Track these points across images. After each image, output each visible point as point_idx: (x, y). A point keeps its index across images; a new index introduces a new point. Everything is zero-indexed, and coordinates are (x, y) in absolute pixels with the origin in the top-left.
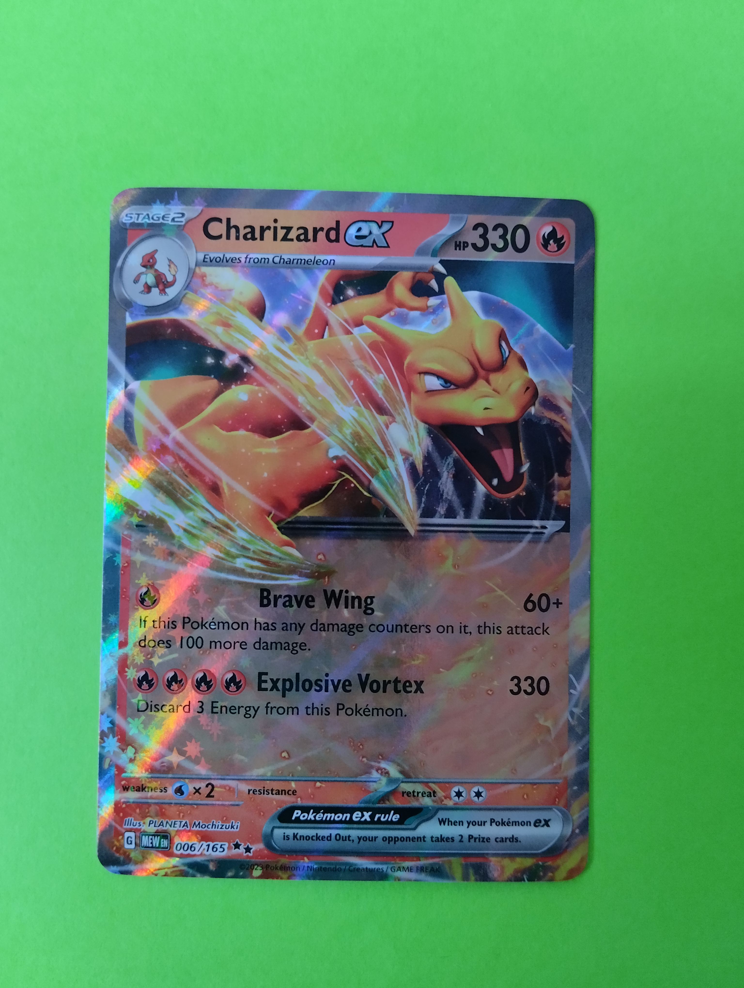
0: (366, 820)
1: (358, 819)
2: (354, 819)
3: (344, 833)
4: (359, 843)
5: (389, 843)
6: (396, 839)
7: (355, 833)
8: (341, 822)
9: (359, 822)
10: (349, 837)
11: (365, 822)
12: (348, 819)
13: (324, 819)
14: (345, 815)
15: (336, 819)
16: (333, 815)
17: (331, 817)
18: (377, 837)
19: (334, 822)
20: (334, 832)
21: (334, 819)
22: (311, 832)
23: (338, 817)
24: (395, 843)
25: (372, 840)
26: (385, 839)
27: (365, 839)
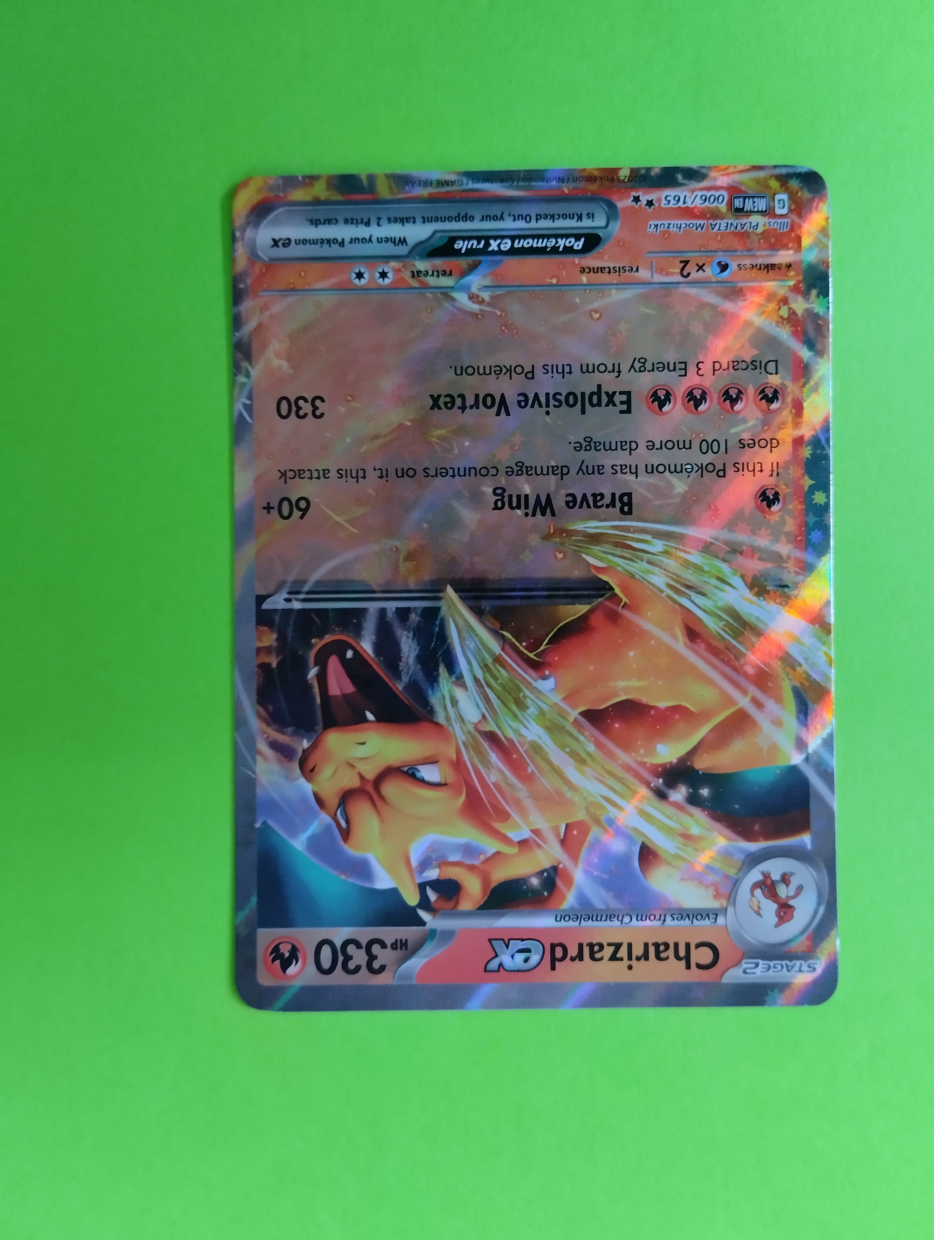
0: (495, 240)
1: (504, 241)
2: (509, 242)
3: (521, 224)
4: (503, 213)
5: (466, 214)
6: (457, 219)
7: (509, 225)
8: (525, 237)
9: (503, 237)
10: (514, 220)
11: (495, 238)
12: (517, 241)
13: (545, 240)
14: (520, 246)
15: (531, 241)
16: (535, 245)
17: (538, 242)
18: (480, 221)
19: (533, 237)
20: (533, 224)
21: (533, 241)
22: (560, 223)
23: (528, 243)
24: (459, 214)
25: (487, 216)
26: (471, 218)
27: (495, 218)
